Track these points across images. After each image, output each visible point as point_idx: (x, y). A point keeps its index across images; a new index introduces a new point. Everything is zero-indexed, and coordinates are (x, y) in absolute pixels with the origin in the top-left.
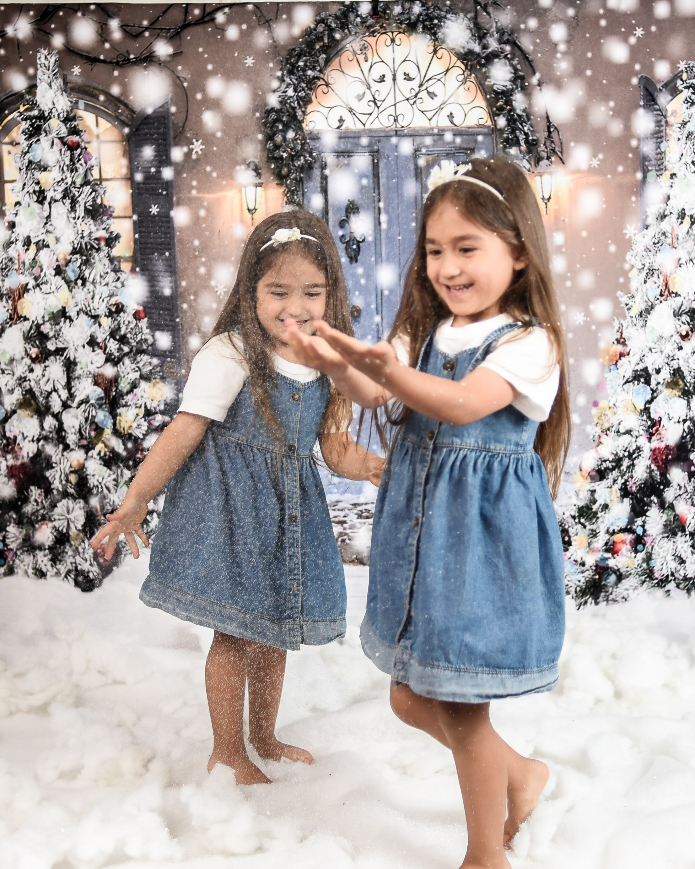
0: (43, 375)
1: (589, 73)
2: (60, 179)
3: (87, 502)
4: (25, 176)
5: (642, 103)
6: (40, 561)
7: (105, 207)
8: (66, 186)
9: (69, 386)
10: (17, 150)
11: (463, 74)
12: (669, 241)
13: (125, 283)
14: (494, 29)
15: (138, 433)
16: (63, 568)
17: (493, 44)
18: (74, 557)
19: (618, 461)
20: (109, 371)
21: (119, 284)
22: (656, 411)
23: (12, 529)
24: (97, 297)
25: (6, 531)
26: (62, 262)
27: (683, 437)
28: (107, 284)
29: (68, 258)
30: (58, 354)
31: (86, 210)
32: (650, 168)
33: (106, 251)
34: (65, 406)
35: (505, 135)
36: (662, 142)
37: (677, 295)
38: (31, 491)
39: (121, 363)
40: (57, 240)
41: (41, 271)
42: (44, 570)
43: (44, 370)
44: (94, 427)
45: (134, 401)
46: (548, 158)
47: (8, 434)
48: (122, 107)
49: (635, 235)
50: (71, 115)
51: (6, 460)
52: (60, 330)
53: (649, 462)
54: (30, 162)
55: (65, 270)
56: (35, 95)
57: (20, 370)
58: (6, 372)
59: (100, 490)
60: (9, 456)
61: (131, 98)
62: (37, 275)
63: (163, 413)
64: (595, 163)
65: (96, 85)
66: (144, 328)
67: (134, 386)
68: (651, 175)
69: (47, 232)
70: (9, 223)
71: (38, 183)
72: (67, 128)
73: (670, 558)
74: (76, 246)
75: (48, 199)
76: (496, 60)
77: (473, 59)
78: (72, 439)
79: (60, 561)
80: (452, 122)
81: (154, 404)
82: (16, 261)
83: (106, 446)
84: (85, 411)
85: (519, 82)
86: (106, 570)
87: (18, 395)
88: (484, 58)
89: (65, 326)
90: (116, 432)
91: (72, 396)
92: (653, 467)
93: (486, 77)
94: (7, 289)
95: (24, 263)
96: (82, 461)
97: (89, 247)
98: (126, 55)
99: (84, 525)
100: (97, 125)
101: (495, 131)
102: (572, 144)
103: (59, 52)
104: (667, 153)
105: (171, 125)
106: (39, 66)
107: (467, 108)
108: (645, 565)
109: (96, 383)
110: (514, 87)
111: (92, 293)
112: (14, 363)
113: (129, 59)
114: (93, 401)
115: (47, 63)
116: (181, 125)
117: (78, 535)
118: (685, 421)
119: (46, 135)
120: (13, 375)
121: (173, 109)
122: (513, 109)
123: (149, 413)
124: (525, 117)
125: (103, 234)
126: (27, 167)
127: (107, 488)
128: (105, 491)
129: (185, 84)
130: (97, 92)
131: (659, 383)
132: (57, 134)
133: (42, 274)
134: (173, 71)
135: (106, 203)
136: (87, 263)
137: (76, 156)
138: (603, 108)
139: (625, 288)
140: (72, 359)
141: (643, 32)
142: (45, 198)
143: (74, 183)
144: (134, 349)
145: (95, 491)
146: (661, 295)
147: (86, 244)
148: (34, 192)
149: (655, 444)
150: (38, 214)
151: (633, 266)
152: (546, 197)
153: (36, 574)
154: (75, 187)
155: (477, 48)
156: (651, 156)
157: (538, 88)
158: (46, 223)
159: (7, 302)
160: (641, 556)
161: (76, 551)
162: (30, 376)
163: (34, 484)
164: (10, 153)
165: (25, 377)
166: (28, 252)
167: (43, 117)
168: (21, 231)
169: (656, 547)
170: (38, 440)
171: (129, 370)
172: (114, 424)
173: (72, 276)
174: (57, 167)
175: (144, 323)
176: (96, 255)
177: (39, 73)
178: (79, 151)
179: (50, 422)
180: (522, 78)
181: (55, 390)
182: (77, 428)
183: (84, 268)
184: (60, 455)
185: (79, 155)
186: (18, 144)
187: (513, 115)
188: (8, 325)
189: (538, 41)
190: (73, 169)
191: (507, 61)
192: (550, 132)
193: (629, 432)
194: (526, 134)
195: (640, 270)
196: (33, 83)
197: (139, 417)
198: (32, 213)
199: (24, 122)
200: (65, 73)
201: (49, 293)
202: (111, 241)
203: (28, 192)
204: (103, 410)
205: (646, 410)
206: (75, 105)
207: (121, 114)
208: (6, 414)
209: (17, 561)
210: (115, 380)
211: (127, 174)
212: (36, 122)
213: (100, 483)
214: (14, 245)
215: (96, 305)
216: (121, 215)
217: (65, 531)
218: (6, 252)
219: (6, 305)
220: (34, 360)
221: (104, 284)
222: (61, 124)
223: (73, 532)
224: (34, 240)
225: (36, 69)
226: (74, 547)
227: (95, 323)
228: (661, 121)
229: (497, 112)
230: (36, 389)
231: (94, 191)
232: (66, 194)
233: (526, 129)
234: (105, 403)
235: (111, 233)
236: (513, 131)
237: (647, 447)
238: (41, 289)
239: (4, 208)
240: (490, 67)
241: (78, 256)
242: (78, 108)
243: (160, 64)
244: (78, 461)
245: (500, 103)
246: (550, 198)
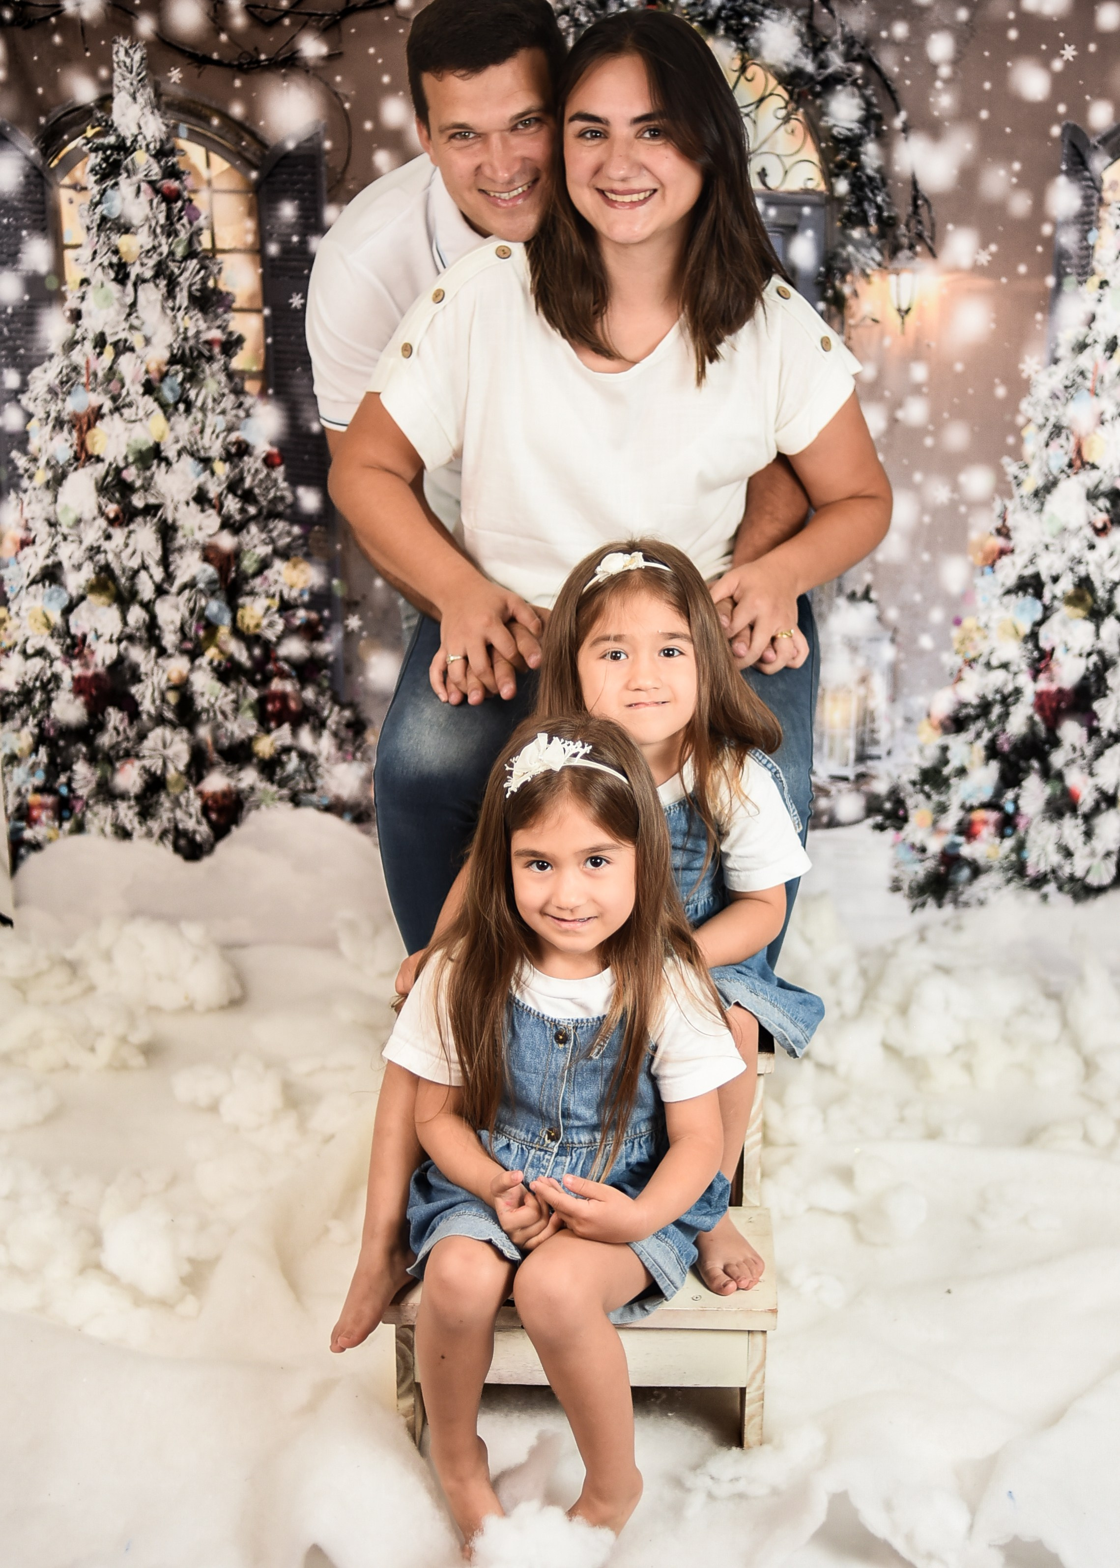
0: (127, 545)
1: (984, 114)
2: (149, 246)
3: (192, 730)
4: (96, 239)
5: (1064, 167)
6: (122, 815)
7: (221, 293)
8: (159, 258)
9: (165, 562)
10: (83, 200)
11: (786, 107)
12: (1089, 384)
13: (251, 411)
14: (838, 37)
15: (271, 635)
16: (156, 826)
17: (836, 61)
18: (172, 810)
19: (985, 707)
20: (227, 542)
21: (242, 413)
22: (1048, 637)
23: (81, 769)
24: (208, 431)
25: (72, 771)
26: (154, 375)
27: (1085, 678)
28: (223, 412)
29: (165, 369)
30: (149, 514)
31: (191, 296)
32: (1068, 270)
33: (222, 362)
34: (160, 591)
35: (846, 208)
36: (1090, 230)
37: (1094, 467)
38: (109, 714)
39: (245, 531)
40: (147, 341)
41: (123, 386)
42: (129, 827)
43: (128, 537)
44: (203, 623)
45: (265, 587)
46: (911, 247)
47: (73, 630)
48: (247, 137)
49: (1036, 372)
50: (168, 147)
51: (71, 667)
52: (152, 477)
53: (1030, 711)
54: (104, 219)
55: (159, 390)
56: (109, 111)
57: (92, 535)
58: (70, 538)
59: (212, 714)
60: (76, 663)
61: (262, 123)
62: (116, 392)
63: (308, 606)
64: (984, 258)
65: (205, 100)
66: (280, 480)
67: (264, 565)
68: (1070, 283)
69: (132, 327)
70: (72, 311)
71: (116, 252)
72: (161, 167)
73: (1051, 848)
74: (175, 351)
75: (133, 277)
76: (839, 87)
77: (802, 83)
78: (170, 639)
79: (153, 816)
80: (764, 184)
81: (295, 593)
82: (84, 372)
83: (222, 652)
84: (189, 600)
85: (873, 124)
86: (220, 831)
87: (88, 573)
88: (820, 83)
89: (160, 474)
90: (237, 632)
91: (169, 577)
92: (1037, 718)
93: (822, 112)
94: (68, 414)
95: (95, 375)
96: (185, 672)
97: (195, 354)
98: (254, 53)
99: (189, 766)
100: (208, 164)
101: (831, 199)
102: (950, 227)
103: (148, 45)
104: (1097, 248)
105: (323, 169)
106: (115, 65)
107: (788, 162)
108: (1013, 857)
109: (206, 559)
110: (865, 131)
111: (200, 425)
112: (82, 525)
113: (259, 62)
114: (201, 585)
115: (128, 61)
116: (339, 170)
117: (178, 780)
118: (1089, 655)
119: (129, 177)
120: (81, 542)
121: (327, 145)
122: (860, 167)
123: (286, 607)
124: (878, 180)
125: (216, 334)
126: (99, 226)
127: (223, 713)
128: (220, 717)
129: (347, 106)
130: (208, 112)
131: (1054, 597)
132: (146, 176)
133: (124, 392)
134: (327, 84)
135: (222, 287)
136: (193, 378)
137: (176, 211)
138: (1002, 173)
139: (1016, 453)
140: (170, 521)
141: (1075, 53)
142: (127, 276)
143: (171, 253)
144: (265, 511)
145: (204, 717)
146: (1070, 465)
147: (191, 349)
148: (111, 265)
149: (1043, 684)
150: (118, 299)
151: (1029, 421)
152: (904, 307)
153: (116, 833)
154: (174, 261)
155: (810, 67)
156: (1071, 251)
157: (903, 135)
158: (129, 315)
159: (70, 432)
160: (1009, 843)
161: (176, 803)
162: (106, 545)
163: (114, 704)
164: (71, 202)
165: (99, 547)
166: (101, 358)
167: (123, 148)
168: (91, 325)
169: (1032, 833)
170: (119, 641)
171: (256, 541)
172: (234, 620)
173: (169, 396)
174: (146, 228)
175: (279, 473)
176: (207, 367)
177: (117, 77)
178: (179, 204)
179: (136, 614)
180: (879, 119)
181: (144, 567)
182: (178, 624)
183: (188, 386)
184: (152, 663)
185: (181, 211)
186: (84, 189)
187: (860, 177)
188: (72, 469)
189: (907, 59)
190: (170, 231)
191: (856, 90)
192: (916, 206)
193: (1005, 666)
194: (879, 208)
195: (1041, 427)
196: (106, 91)
197: (269, 612)
198: (107, 298)
199: (93, 155)
200: (158, 78)
201: (134, 421)
202: (231, 345)
203: (101, 265)
204: (217, 598)
205: (1033, 636)
206: (173, 132)
207: (244, 148)
208: (71, 601)
209: (89, 815)
210: (236, 555)
211: (254, 244)
212: (112, 155)
213: (212, 705)
214: (79, 347)
215: (206, 441)
216: (245, 305)
217: (159, 772)
218: (68, 357)
219: (69, 437)
220: (112, 522)
221: (218, 411)
222: (152, 160)
223: (171, 774)
224: (110, 339)
225: (112, 71)
226: (172, 797)
227: (204, 470)
228: (1091, 197)
229: (836, 171)
230: (115, 566)
231: (203, 267)
232: (160, 270)
233: (879, 199)
234: (220, 589)
235: (231, 334)
236: (859, 203)
237: (1030, 689)
238: (121, 415)
239: (63, 288)
240: (828, 98)
241: (178, 367)
242: (178, 136)
243: (307, 71)
244: (180, 673)
245: (841, 157)
246: (907, 311)
